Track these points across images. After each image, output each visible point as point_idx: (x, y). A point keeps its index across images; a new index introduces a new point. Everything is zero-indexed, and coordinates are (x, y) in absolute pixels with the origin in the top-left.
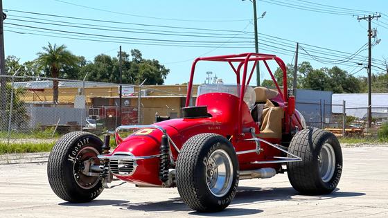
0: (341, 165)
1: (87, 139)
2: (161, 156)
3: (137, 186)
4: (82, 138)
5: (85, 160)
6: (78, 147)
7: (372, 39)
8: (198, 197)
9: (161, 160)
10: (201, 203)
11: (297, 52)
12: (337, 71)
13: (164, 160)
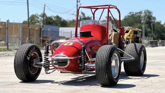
0: (146, 61)
1: (35, 48)
2: (81, 57)
3: (61, 72)
4: (32, 47)
5: (34, 59)
6: (31, 52)
7: (78, 3)
8: (108, 79)
9: (82, 59)
10: (109, 81)
11: (44, 8)
12: (58, 17)
13: (83, 59)
